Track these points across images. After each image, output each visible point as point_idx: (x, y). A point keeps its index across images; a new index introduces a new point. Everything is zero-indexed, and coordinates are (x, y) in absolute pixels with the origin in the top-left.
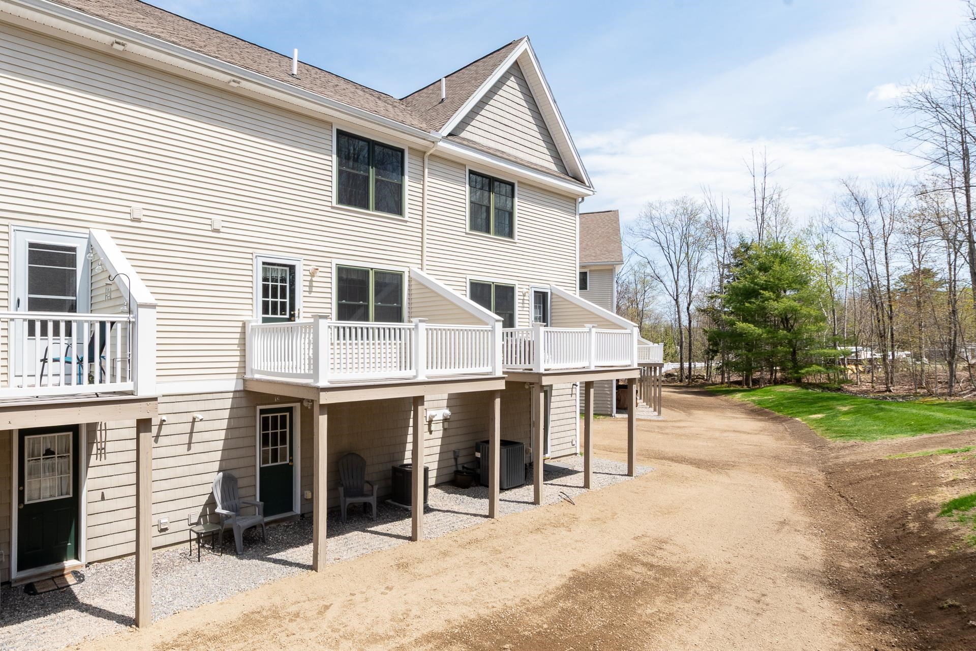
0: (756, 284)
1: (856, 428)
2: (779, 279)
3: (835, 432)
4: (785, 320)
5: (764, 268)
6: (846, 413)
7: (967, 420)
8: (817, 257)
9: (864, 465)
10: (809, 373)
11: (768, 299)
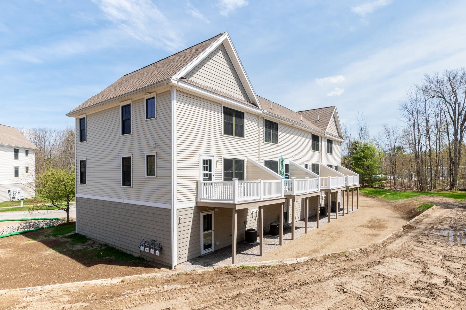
0: (361, 156)
1: (394, 198)
2: (367, 155)
3: (390, 199)
4: (369, 168)
5: (363, 151)
6: (389, 195)
7: (417, 195)
8: (376, 147)
9: (400, 205)
10: (376, 184)
11: (364, 161)
